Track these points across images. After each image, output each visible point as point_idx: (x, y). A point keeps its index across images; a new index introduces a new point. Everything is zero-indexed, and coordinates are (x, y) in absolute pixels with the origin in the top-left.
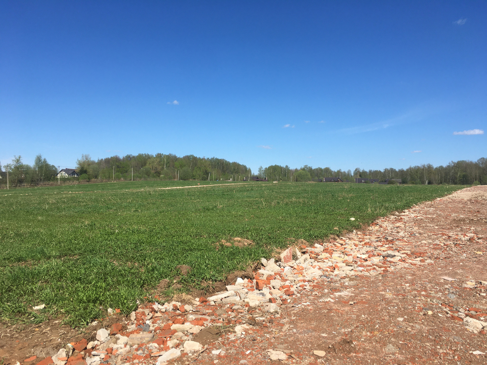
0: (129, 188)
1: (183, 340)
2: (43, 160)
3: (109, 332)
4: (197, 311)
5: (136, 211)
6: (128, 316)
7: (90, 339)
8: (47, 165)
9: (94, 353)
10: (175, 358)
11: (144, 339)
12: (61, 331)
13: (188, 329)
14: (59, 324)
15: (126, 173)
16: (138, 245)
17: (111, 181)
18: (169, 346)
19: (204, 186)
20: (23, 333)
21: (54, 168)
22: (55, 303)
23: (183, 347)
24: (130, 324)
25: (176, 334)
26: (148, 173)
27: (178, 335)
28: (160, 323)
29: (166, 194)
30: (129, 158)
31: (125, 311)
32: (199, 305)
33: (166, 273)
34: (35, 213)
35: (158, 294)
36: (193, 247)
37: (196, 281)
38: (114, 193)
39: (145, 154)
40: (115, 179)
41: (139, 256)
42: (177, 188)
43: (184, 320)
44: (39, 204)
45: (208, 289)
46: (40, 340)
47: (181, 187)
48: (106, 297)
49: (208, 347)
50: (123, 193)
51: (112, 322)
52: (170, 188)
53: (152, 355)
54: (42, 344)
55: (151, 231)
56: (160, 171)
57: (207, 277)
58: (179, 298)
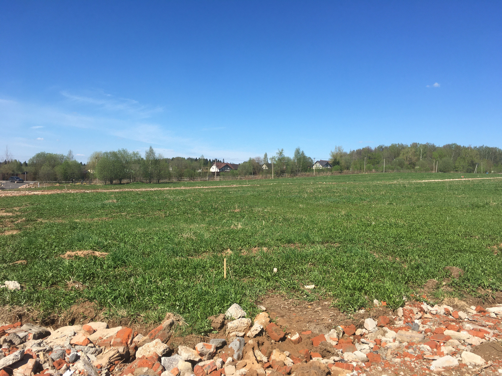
0: (381, 180)
1: (460, 350)
2: (301, 152)
3: (376, 323)
4: (474, 321)
5: (390, 204)
6: (394, 311)
7: (358, 325)
8: (304, 157)
9: (362, 340)
10: (452, 366)
11: (415, 338)
12: (331, 313)
13: (465, 338)
14: (328, 306)
15: (377, 165)
16: (397, 239)
17: (362, 173)
18: (443, 352)
19: (470, 179)
20: (298, 308)
21: (310, 160)
22: (323, 286)
23: (461, 357)
24: (397, 319)
25: (450, 341)
26: (401, 165)
27: (453, 343)
28: (430, 325)
29: (423, 187)
30: (381, 149)
31: (391, 305)
32: (475, 315)
33: (433, 273)
34: (297, 201)
35: (425, 293)
36: (464, 248)
37: (471, 287)
38: (366, 185)
39: (398, 144)
40: (366, 171)
41: (400, 251)
42: (435, 180)
43: (459, 328)
44: (299, 193)
45: (487, 298)
46: (313, 317)
47: (440, 180)
48: (371, 288)
49: (493, 364)
50: (375, 185)
51: (379, 314)
52: (426, 181)
53: (425, 357)
54: (315, 321)
55: (411, 226)
56: (415, 163)
57: (484, 284)
58: (450, 302)
